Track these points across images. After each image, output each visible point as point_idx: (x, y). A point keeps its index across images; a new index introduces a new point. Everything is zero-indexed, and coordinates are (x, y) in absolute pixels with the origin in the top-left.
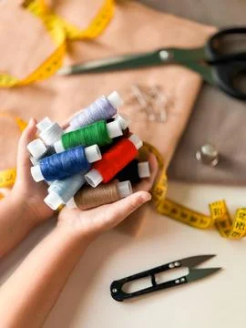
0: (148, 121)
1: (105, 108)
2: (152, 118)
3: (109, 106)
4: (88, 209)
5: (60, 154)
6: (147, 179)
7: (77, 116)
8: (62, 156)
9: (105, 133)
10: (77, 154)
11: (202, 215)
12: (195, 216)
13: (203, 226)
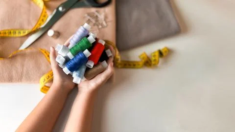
0: (99, 29)
1: (84, 32)
2: (100, 27)
3: (86, 30)
4: (92, 79)
5: (73, 59)
6: (111, 57)
7: (72, 39)
8: (74, 59)
9: (88, 42)
10: (80, 56)
11: (137, 62)
12: (135, 63)
13: (139, 66)
